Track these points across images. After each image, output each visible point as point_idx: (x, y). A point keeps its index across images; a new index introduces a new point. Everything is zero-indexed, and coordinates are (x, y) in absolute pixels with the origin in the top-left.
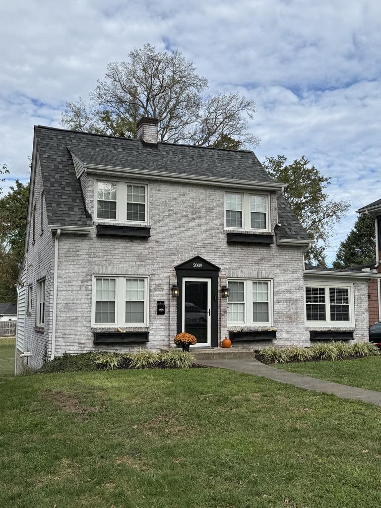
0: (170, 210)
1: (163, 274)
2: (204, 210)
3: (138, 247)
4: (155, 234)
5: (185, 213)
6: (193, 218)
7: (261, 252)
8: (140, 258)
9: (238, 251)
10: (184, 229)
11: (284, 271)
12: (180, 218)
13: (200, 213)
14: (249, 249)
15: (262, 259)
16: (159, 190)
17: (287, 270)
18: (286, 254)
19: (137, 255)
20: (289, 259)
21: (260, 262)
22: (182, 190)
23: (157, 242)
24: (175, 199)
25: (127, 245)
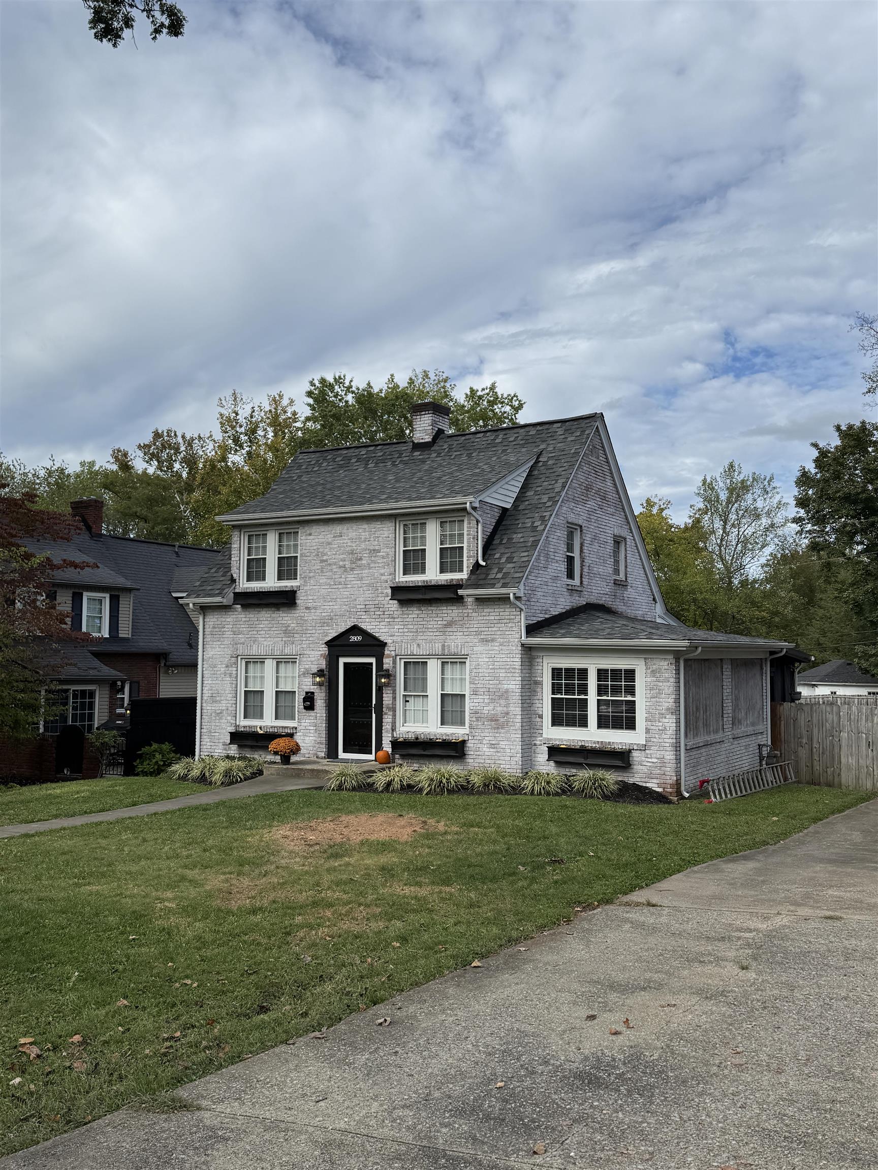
0: (322, 561)
1: (313, 652)
2: (365, 555)
3: (285, 618)
4: (305, 598)
5: (341, 563)
6: (352, 569)
7: (451, 612)
8: (287, 632)
9: (414, 613)
10: (340, 586)
11: (486, 641)
12: (335, 570)
13: (361, 559)
14: (430, 608)
15: (450, 624)
16: (310, 535)
17: (493, 640)
18: (492, 614)
19: (284, 629)
20: (495, 621)
21: (448, 629)
22: (338, 528)
23: (307, 608)
24: (329, 544)
25: (273, 615)
